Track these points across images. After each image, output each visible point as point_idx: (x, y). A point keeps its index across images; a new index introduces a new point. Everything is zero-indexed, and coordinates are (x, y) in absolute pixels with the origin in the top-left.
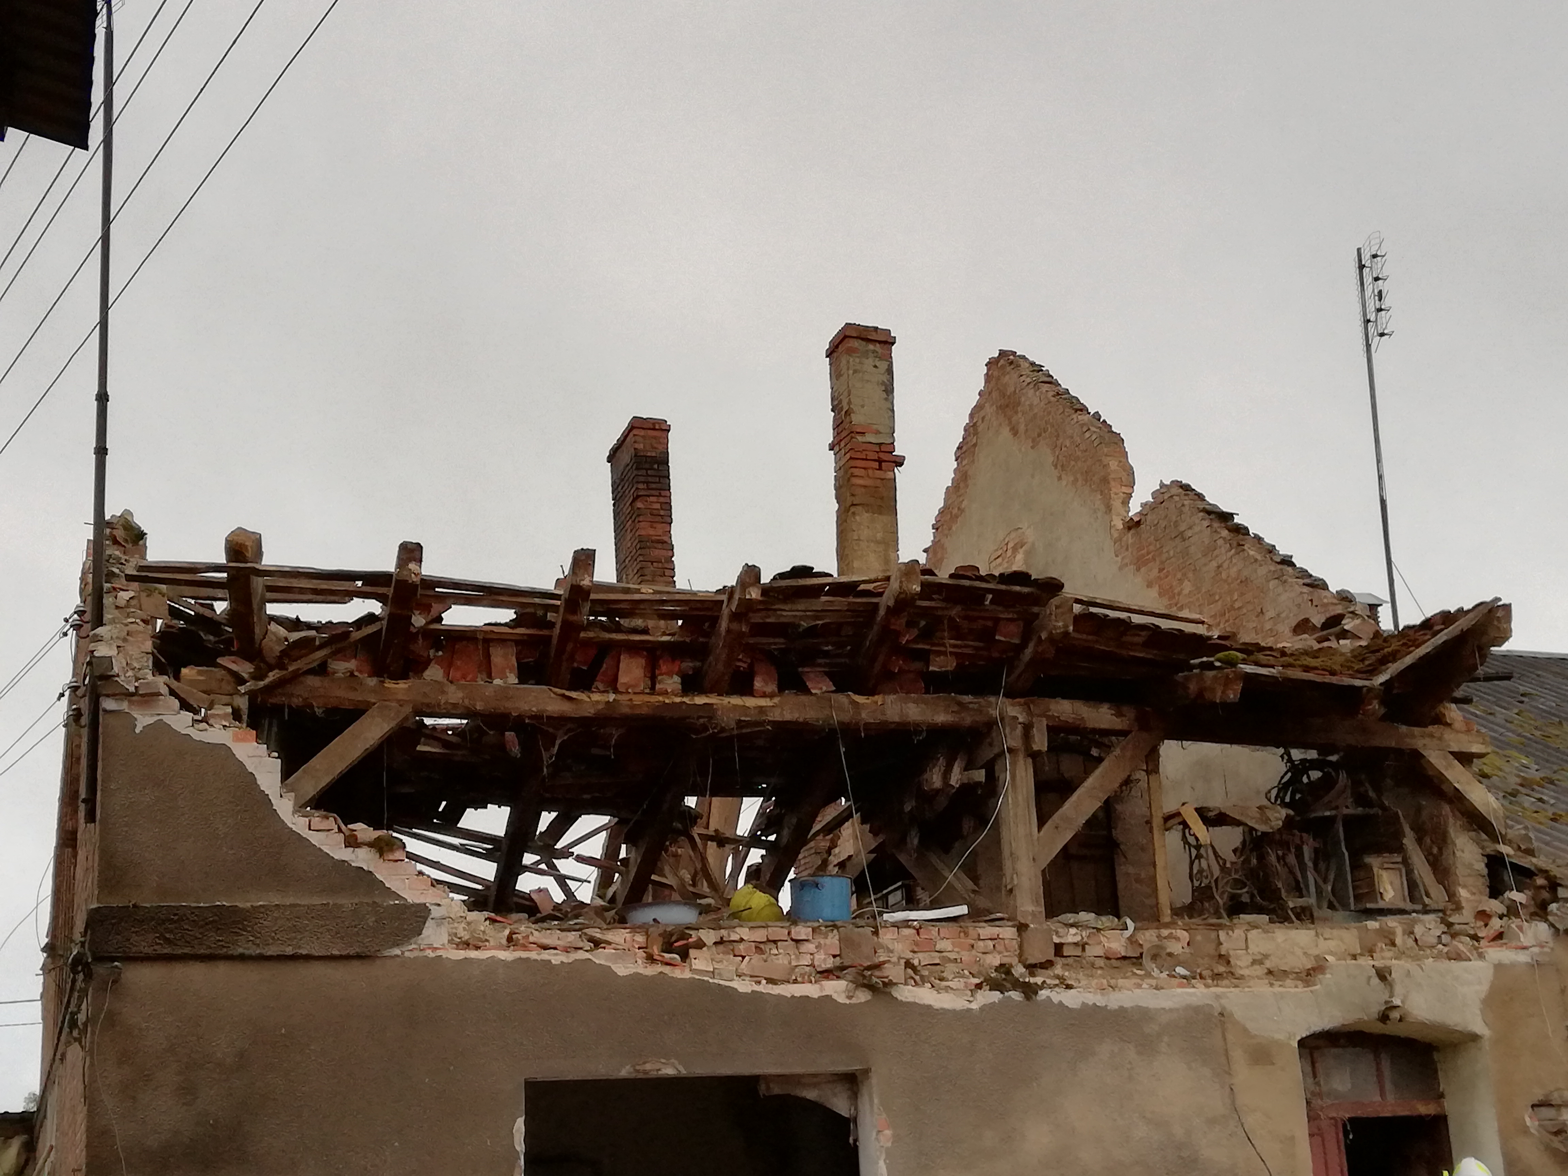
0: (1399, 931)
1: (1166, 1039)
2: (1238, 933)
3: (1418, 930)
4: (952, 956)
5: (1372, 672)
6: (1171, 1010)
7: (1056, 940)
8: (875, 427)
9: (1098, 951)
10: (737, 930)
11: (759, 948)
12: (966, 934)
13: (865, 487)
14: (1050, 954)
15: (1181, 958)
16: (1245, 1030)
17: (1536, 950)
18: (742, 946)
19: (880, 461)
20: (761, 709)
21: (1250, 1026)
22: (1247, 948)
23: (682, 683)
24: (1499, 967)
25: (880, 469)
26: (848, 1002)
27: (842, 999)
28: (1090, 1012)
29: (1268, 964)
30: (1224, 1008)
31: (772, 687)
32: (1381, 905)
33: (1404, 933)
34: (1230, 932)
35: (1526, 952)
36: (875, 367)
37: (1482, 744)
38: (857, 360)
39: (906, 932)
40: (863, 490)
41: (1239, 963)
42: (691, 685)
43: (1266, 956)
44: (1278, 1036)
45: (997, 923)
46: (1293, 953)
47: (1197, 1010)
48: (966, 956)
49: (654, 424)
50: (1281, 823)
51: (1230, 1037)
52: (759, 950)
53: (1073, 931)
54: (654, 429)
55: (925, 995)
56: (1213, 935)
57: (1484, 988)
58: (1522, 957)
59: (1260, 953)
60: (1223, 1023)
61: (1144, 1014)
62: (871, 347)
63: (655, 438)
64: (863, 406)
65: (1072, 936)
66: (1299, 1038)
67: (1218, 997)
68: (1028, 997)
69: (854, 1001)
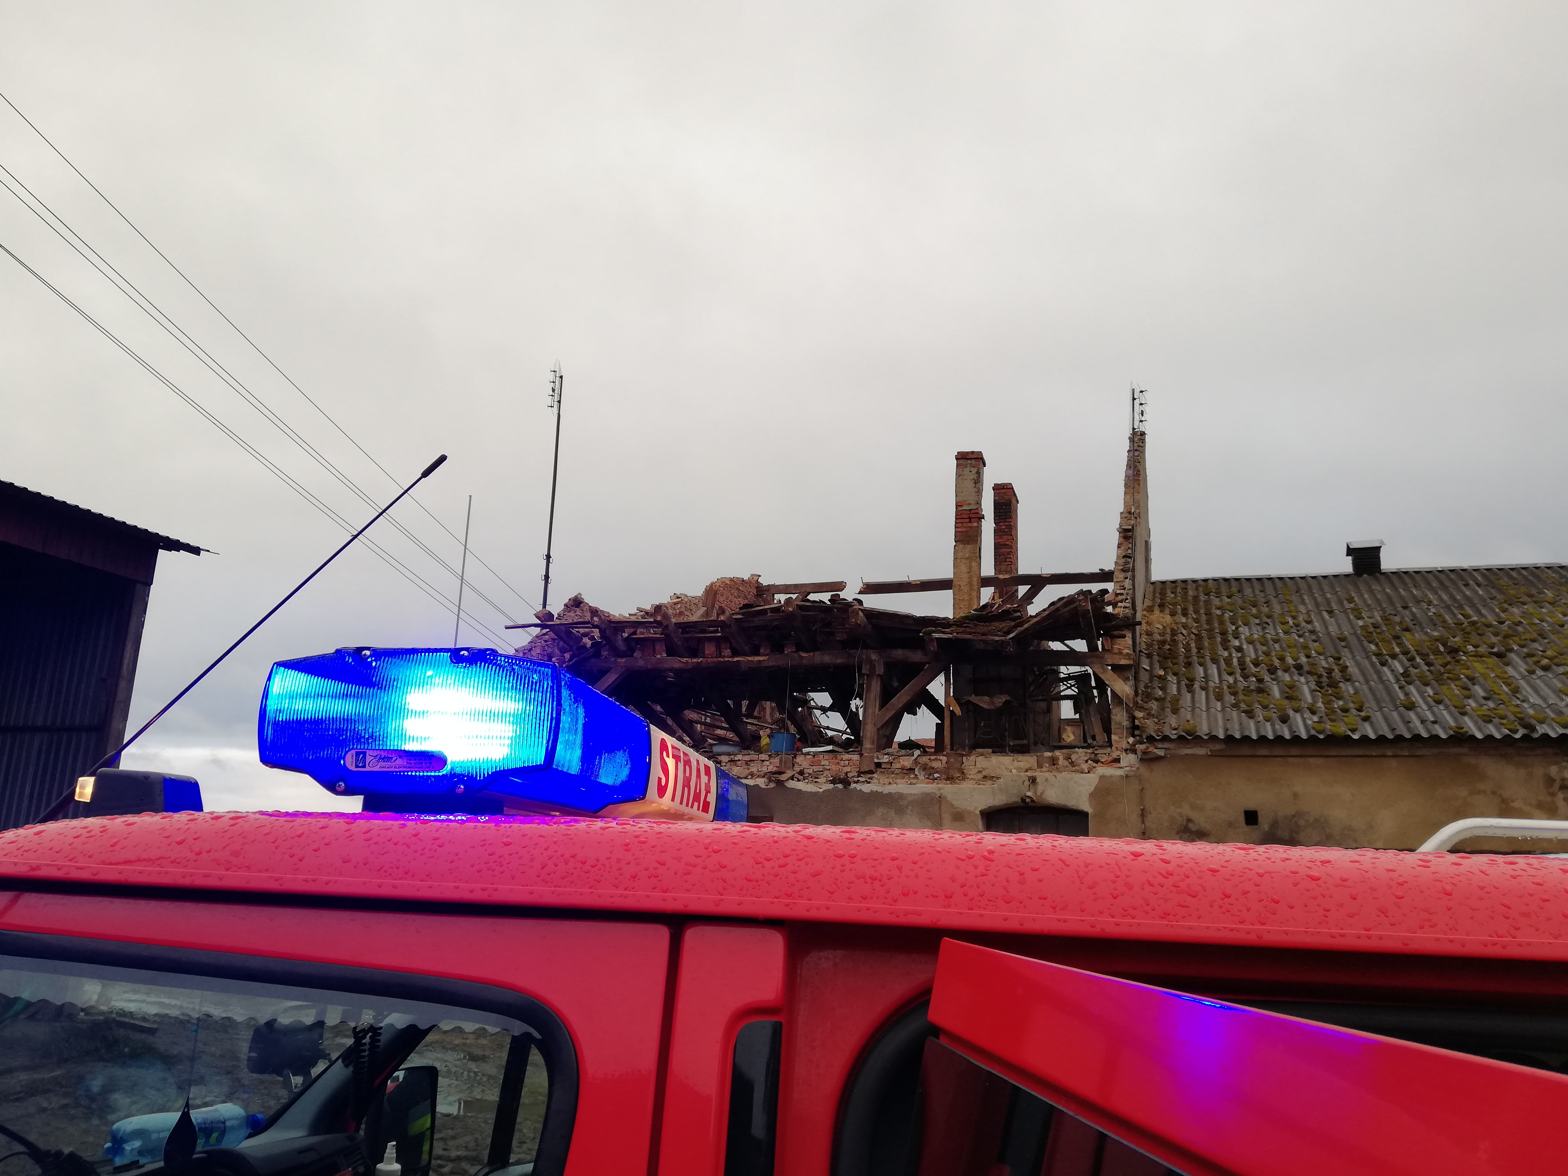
0: (1061, 757)
1: (910, 808)
2: (972, 758)
3: (1074, 757)
4: (828, 767)
5: (1008, 633)
6: (914, 795)
7: (876, 761)
8: (967, 502)
9: (898, 766)
10: (738, 756)
11: (747, 763)
12: (836, 759)
13: (960, 532)
14: (873, 768)
15: (938, 770)
16: (952, 805)
17: (1128, 769)
18: (739, 762)
19: (970, 518)
20: (759, 661)
21: (954, 803)
22: (976, 765)
23: (732, 652)
24: (1102, 777)
25: (970, 522)
26: (765, 787)
27: (763, 786)
28: (874, 795)
29: (984, 773)
30: (942, 794)
31: (768, 652)
32: (1063, 743)
33: (1064, 759)
34: (968, 758)
35: (1122, 769)
36: (971, 471)
37: (1128, 659)
38: (961, 470)
39: (808, 757)
40: (960, 534)
41: (970, 772)
42: (735, 653)
43: (984, 769)
44: (968, 808)
45: (851, 753)
46: (1000, 768)
47: (928, 794)
48: (834, 767)
49: (1004, 486)
50: (1001, 704)
51: (943, 807)
52: (747, 764)
53: (885, 757)
54: (1004, 488)
55: (801, 786)
56: (960, 759)
57: (1092, 788)
58: (1119, 772)
59: (982, 768)
60: (940, 802)
61: (901, 796)
62: (969, 462)
63: (1004, 493)
64: (962, 492)
65: (885, 759)
66: (980, 809)
67: (940, 789)
68: (845, 787)
69: (768, 787)
